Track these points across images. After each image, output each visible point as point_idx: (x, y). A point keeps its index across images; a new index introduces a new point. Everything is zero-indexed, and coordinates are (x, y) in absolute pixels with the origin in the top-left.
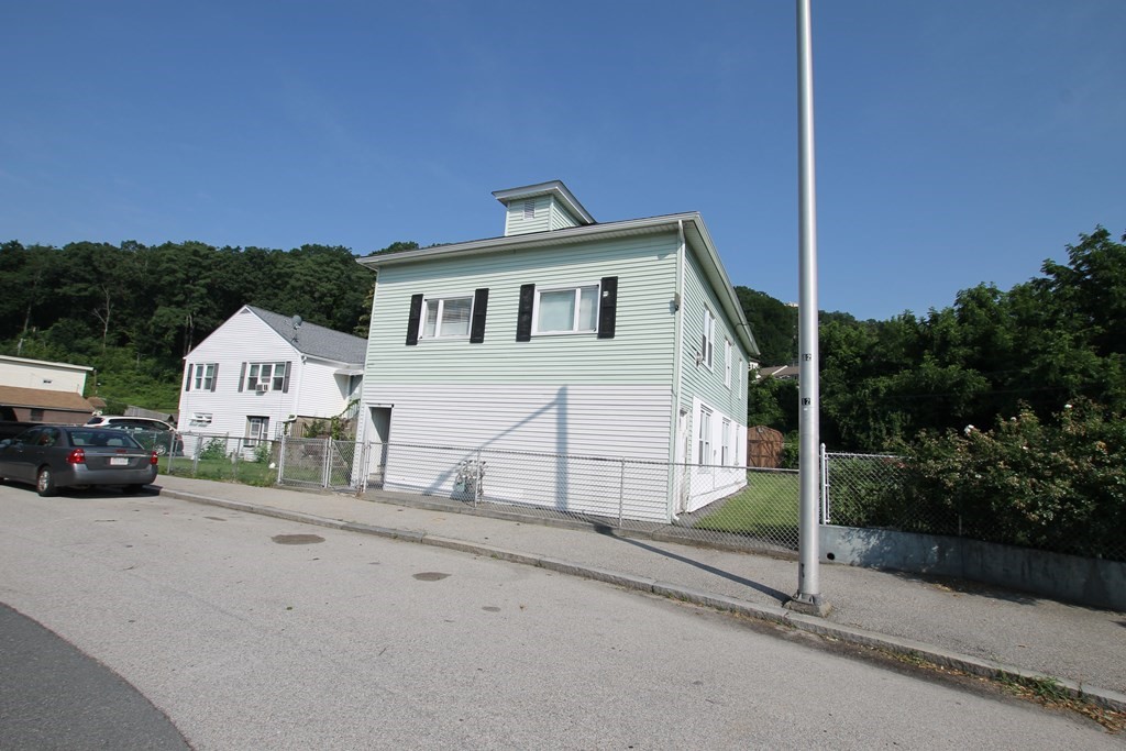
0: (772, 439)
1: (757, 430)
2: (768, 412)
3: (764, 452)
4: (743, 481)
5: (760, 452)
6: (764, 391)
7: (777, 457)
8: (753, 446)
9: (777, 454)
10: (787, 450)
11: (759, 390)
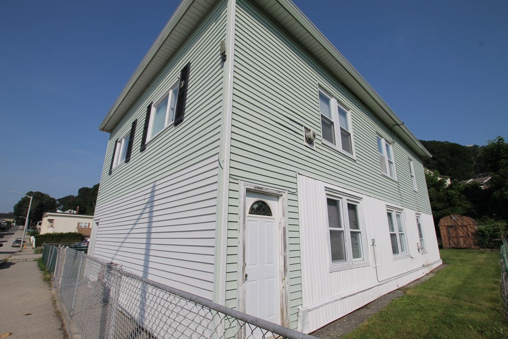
0: (465, 223)
1: (451, 218)
2: (460, 205)
3: (461, 234)
4: (438, 262)
5: (458, 234)
6: (453, 191)
7: (473, 237)
8: (451, 230)
9: (472, 234)
10: (481, 231)
11: (449, 191)
